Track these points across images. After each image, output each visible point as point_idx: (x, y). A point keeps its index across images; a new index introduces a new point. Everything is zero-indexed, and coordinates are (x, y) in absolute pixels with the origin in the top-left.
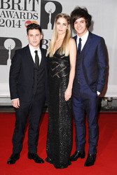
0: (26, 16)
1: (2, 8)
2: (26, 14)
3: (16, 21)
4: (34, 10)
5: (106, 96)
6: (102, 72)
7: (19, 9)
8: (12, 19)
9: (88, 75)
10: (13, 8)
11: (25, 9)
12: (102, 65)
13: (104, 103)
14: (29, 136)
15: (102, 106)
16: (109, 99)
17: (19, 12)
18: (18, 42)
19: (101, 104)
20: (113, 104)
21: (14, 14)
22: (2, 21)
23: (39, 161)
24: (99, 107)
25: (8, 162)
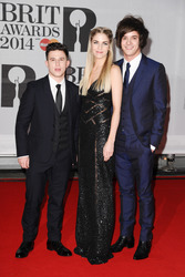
0: (41, 32)
1: (4, 19)
2: (41, 29)
3: (27, 39)
4: (52, 22)
5: (164, 152)
6: (159, 116)
7: (31, 21)
8: (19, 37)
9: (138, 120)
10: (21, 20)
11: (40, 22)
12: (158, 105)
13: (162, 163)
14: (49, 215)
15: (160, 167)
16: (170, 157)
17: (30, 25)
18: (29, 71)
19: (157, 165)
20: (177, 165)
21: (22, 29)
22: (5, 40)
23: (63, 252)
24: (154, 170)
25: (17, 255)
